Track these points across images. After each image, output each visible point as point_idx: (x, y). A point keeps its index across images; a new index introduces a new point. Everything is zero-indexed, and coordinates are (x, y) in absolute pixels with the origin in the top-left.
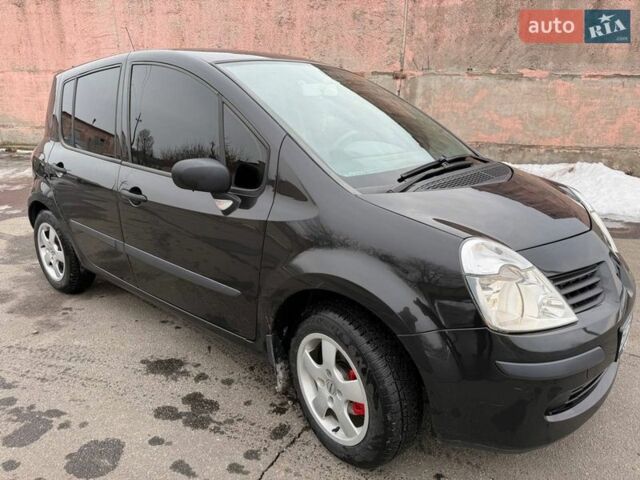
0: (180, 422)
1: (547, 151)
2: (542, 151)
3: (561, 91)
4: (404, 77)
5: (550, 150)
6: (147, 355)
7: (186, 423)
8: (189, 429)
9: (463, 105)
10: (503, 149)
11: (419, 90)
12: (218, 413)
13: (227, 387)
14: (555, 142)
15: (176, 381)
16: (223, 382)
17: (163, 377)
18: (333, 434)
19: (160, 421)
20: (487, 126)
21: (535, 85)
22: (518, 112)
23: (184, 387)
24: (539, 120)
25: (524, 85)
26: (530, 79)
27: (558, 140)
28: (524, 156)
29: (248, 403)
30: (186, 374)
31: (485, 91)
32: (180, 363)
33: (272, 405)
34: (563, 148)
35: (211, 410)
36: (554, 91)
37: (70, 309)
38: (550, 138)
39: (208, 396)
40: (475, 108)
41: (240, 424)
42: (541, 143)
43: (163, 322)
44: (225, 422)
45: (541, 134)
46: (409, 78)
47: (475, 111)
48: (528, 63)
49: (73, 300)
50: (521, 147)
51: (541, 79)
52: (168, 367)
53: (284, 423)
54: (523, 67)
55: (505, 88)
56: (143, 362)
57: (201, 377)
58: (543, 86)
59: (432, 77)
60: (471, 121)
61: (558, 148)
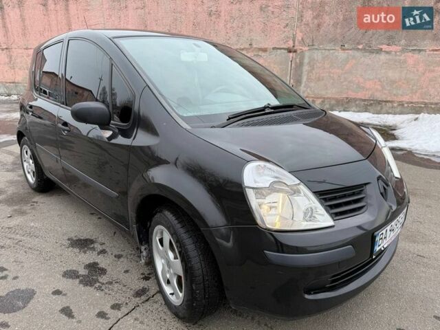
0: (77, 281)
1: (399, 105)
2: (395, 105)
3: (411, 61)
4: (295, 51)
5: (401, 104)
6: (73, 235)
7: (81, 282)
8: (81, 285)
9: (338, 71)
10: (366, 103)
11: (306, 61)
12: (104, 277)
13: (116, 259)
14: (406, 99)
15: (85, 253)
16: (115, 256)
17: (78, 250)
18: (170, 296)
19: (65, 279)
20: (355, 86)
21: (390, 57)
22: (379, 76)
23: (89, 257)
24: (393, 82)
25: (383, 57)
26: (387, 53)
27: (408, 97)
28: (382, 108)
29: (127, 272)
30: (93, 249)
31: (354, 61)
32: (92, 242)
33: (142, 274)
34: (412, 103)
35: (100, 274)
36: (405, 62)
37: (37, 202)
38: (402, 95)
39: (102, 265)
40: (345, 73)
41: (116, 285)
42: (395, 99)
43: (92, 214)
44: (107, 283)
45: (394, 92)
46: (298, 52)
47: (346, 75)
48: (385, 41)
49: (41, 196)
50: (379, 102)
51: (396, 52)
52: (83, 244)
53: (146, 286)
54: (383, 44)
55: (368, 59)
56: (69, 239)
57: (103, 252)
58: (398, 57)
59: (316, 51)
60: (342, 82)
61: (407, 103)
